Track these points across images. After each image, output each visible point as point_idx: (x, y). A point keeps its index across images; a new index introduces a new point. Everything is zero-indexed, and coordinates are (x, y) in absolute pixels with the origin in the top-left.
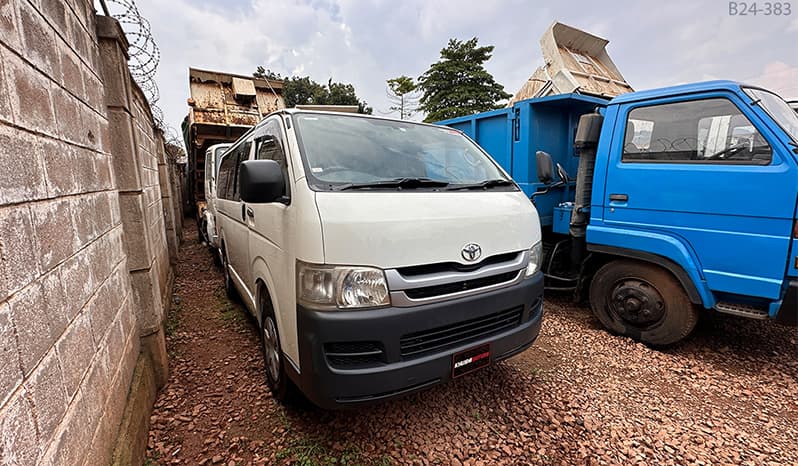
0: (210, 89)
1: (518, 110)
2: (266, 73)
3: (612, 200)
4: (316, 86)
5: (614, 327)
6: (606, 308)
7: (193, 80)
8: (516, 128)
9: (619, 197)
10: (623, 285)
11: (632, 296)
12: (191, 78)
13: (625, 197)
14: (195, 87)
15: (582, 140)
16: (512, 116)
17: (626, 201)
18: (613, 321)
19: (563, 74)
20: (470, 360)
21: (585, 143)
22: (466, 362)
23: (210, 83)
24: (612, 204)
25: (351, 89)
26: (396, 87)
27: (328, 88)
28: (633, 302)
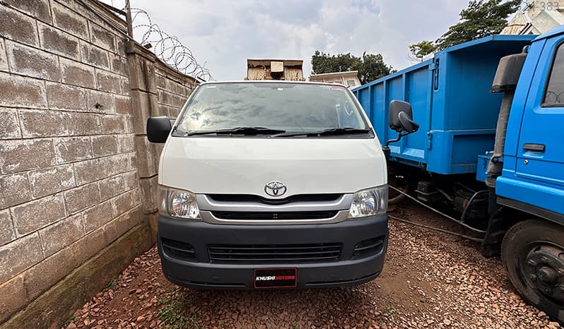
0: (258, 71)
1: (438, 60)
2: (321, 54)
3: (527, 150)
4: (354, 59)
5: (527, 294)
6: (518, 270)
7: (250, 67)
8: (435, 78)
9: (533, 147)
10: (538, 249)
11: (547, 264)
12: (248, 65)
13: (541, 148)
14: (250, 70)
15: (499, 84)
16: (432, 67)
17: (543, 151)
18: (525, 286)
19: (546, 14)
20: (273, 278)
21: (501, 87)
22: (269, 278)
23: (259, 67)
24: (527, 155)
25: (380, 57)
26: (417, 52)
27: (362, 59)
28: (546, 271)
